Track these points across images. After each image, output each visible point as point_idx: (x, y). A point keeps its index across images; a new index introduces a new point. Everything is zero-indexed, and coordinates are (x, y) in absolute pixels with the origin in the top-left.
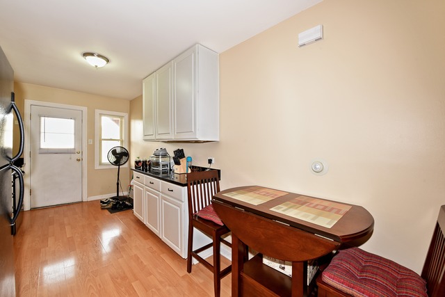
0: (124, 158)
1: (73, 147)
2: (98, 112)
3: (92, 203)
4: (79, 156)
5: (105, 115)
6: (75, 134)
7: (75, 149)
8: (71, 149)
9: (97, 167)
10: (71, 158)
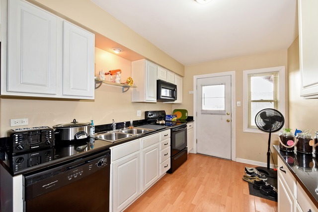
0: (278, 124)
1: (224, 109)
2: (246, 73)
3: (238, 165)
4: (228, 117)
5: (253, 75)
6: (225, 97)
7: (225, 111)
8: (222, 111)
9: (246, 130)
10: (222, 119)
